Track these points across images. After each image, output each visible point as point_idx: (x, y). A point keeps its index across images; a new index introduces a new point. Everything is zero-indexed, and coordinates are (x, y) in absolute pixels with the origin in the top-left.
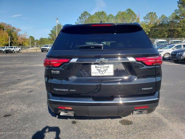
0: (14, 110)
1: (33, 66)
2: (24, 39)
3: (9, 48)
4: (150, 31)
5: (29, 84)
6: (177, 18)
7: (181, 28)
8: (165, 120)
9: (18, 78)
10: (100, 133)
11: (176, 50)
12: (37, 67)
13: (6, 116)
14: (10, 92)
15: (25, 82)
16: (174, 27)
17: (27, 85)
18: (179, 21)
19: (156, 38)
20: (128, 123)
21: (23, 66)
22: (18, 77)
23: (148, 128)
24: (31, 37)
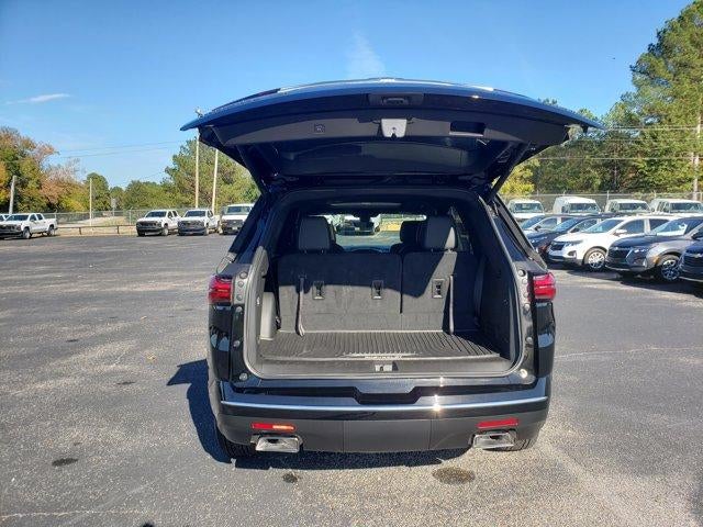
0: (84, 444)
1: (113, 289)
2: (69, 187)
3: (10, 219)
4: (537, 164)
5: (115, 358)
6: (631, 121)
7: (647, 159)
8: (574, 469)
9: (69, 337)
10: (373, 506)
11: (625, 236)
12: (129, 293)
13: (60, 463)
14: (51, 384)
15: (99, 351)
16: (620, 155)
17: (109, 359)
18: (638, 134)
19: (558, 191)
20: (461, 477)
21: (76, 288)
22: (68, 332)
23: (520, 491)
24: (94, 177)
